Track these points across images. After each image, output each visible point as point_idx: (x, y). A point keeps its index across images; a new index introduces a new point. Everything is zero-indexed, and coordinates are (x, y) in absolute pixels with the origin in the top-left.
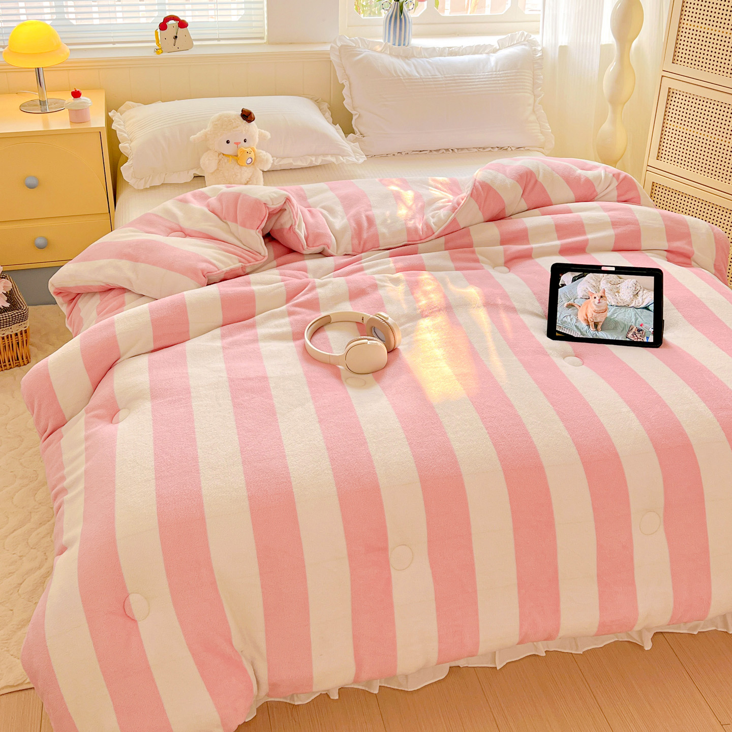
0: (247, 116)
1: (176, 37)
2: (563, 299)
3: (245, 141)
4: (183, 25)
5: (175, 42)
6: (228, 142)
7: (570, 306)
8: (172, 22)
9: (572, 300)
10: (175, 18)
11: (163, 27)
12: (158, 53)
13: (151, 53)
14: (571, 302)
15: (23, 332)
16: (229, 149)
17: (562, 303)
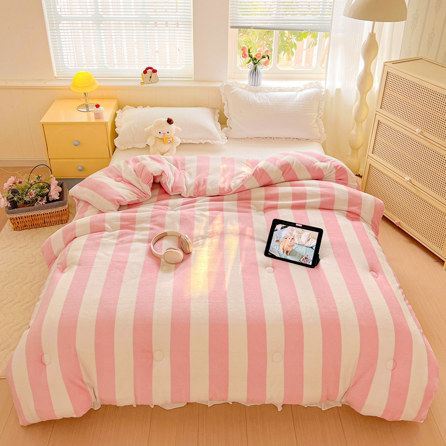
0: (170, 121)
1: (151, 77)
2: (275, 237)
3: (168, 133)
4: (155, 71)
5: (150, 79)
6: (160, 133)
7: (278, 241)
8: (149, 70)
9: (279, 238)
10: (151, 68)
11: (145, 72)
12: (142, 84)
13: (138, 84)
14: (278, 239)
15: (64, 210)
16: (160, 136)
17: (274, 239)
